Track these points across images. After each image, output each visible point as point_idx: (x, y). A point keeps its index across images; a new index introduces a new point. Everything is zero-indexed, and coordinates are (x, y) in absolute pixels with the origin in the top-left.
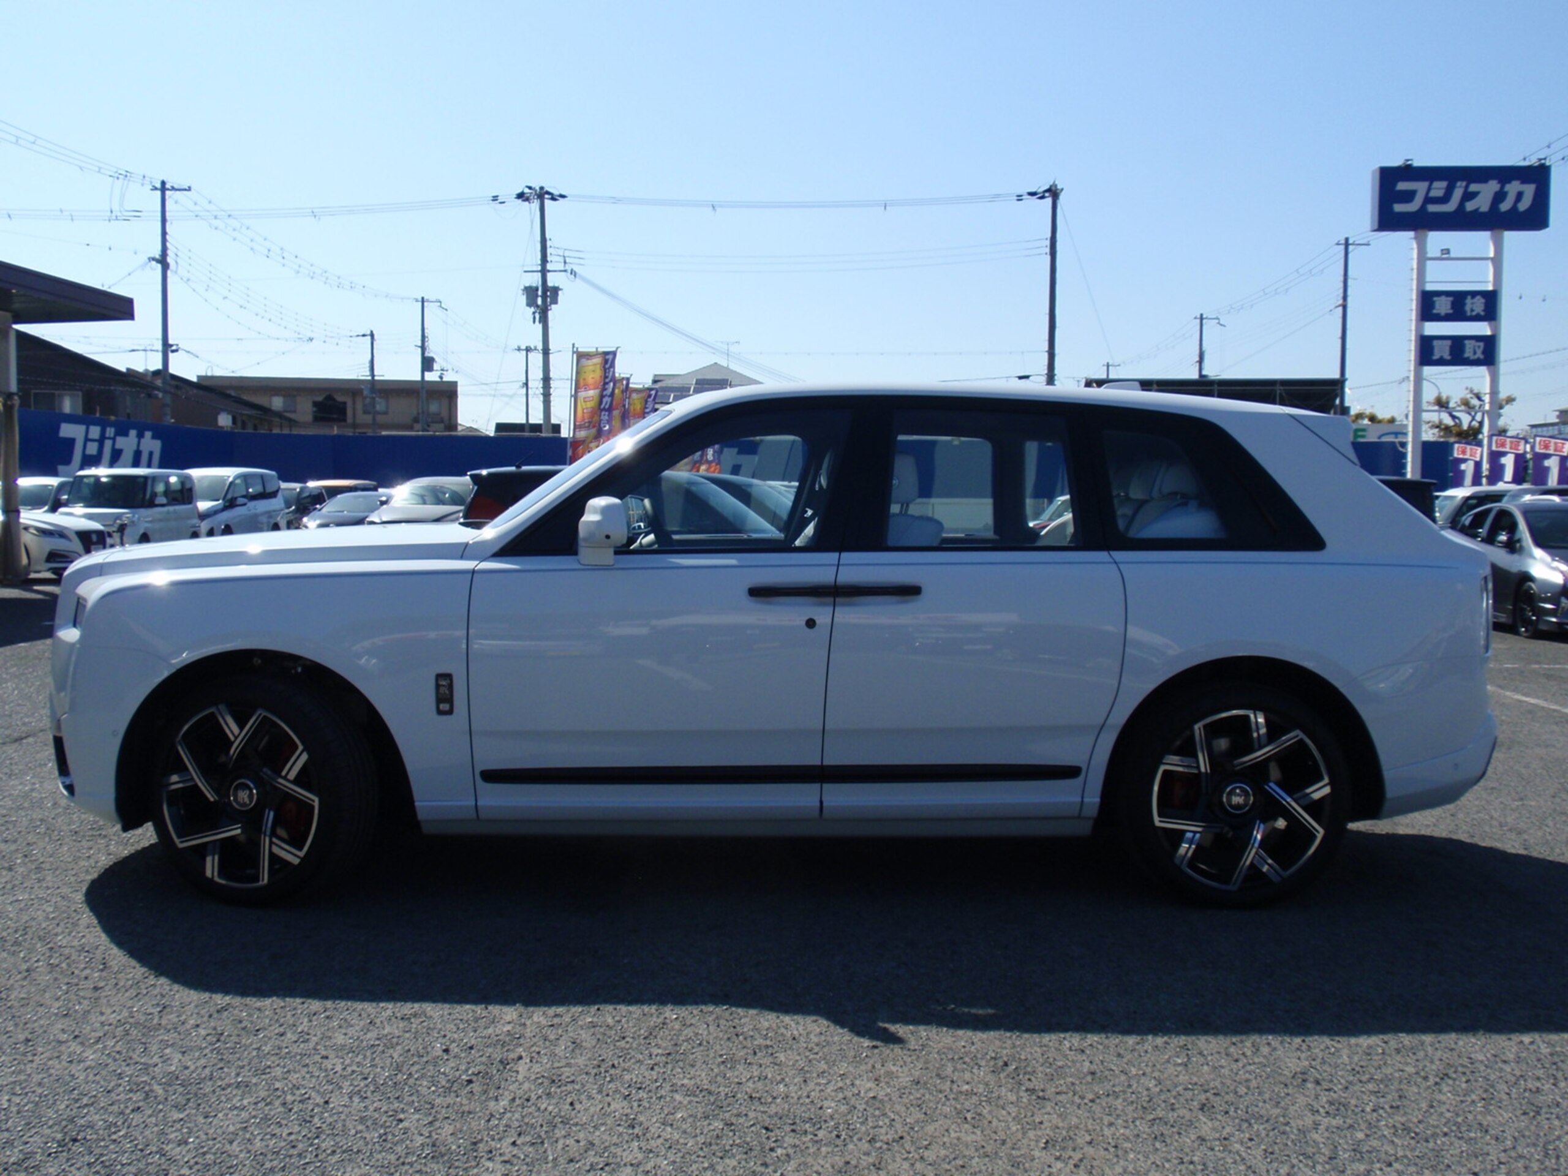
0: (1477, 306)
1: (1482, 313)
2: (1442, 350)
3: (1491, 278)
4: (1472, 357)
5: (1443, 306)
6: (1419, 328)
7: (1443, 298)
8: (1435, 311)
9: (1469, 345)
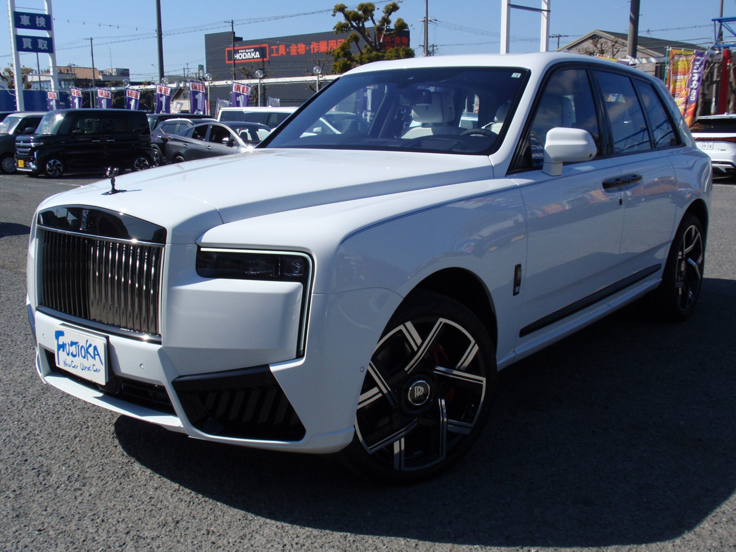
0: (41, 22)
1: (45, 26)
2: (27, 43)
3: (46, 8)
4: (42, 48)
5: (25, 20)
6: (15, 32)
7: (25, 16)
8: (21, 23)
9: (40, 42)
